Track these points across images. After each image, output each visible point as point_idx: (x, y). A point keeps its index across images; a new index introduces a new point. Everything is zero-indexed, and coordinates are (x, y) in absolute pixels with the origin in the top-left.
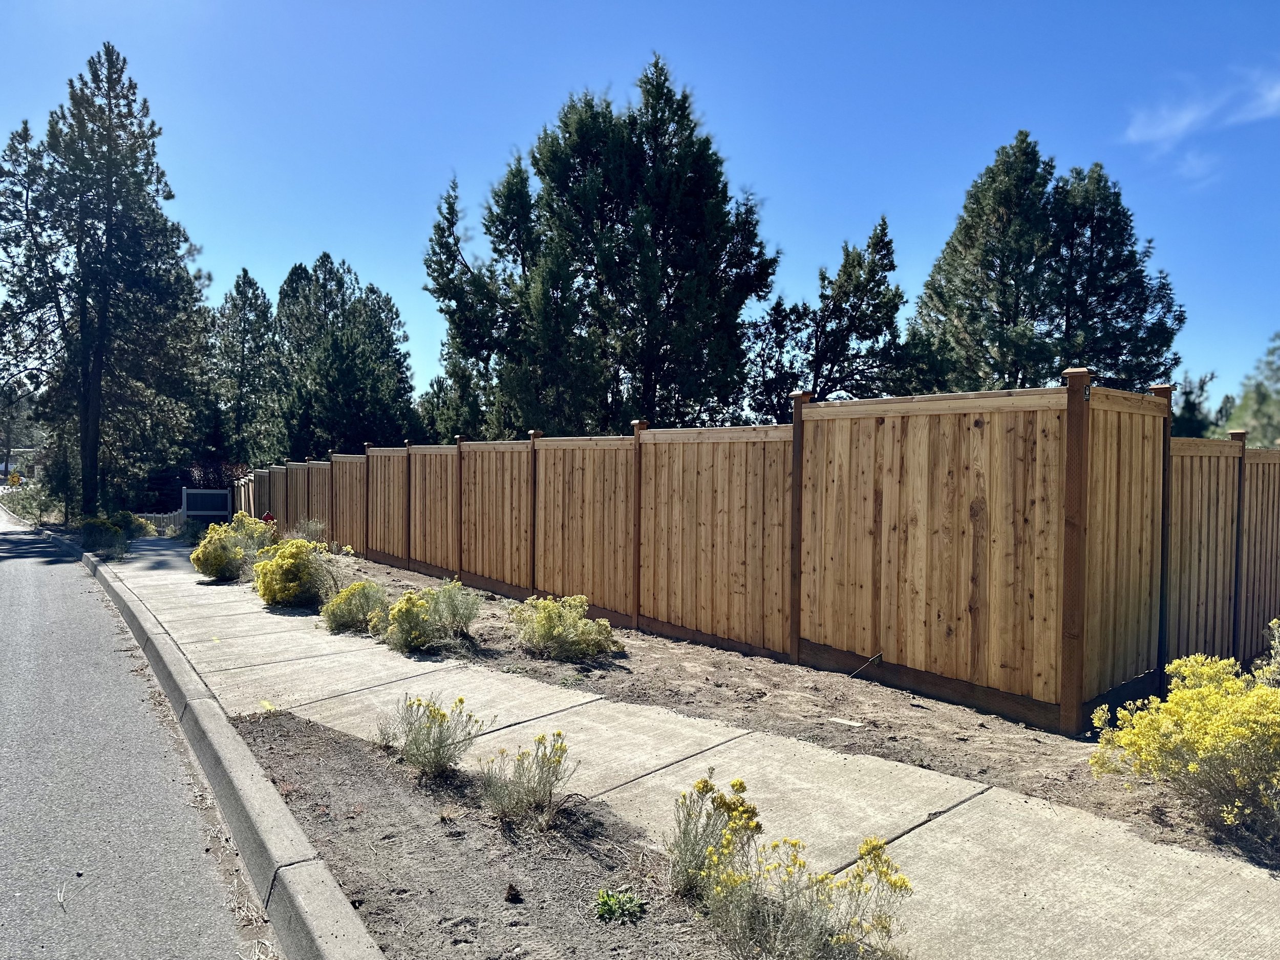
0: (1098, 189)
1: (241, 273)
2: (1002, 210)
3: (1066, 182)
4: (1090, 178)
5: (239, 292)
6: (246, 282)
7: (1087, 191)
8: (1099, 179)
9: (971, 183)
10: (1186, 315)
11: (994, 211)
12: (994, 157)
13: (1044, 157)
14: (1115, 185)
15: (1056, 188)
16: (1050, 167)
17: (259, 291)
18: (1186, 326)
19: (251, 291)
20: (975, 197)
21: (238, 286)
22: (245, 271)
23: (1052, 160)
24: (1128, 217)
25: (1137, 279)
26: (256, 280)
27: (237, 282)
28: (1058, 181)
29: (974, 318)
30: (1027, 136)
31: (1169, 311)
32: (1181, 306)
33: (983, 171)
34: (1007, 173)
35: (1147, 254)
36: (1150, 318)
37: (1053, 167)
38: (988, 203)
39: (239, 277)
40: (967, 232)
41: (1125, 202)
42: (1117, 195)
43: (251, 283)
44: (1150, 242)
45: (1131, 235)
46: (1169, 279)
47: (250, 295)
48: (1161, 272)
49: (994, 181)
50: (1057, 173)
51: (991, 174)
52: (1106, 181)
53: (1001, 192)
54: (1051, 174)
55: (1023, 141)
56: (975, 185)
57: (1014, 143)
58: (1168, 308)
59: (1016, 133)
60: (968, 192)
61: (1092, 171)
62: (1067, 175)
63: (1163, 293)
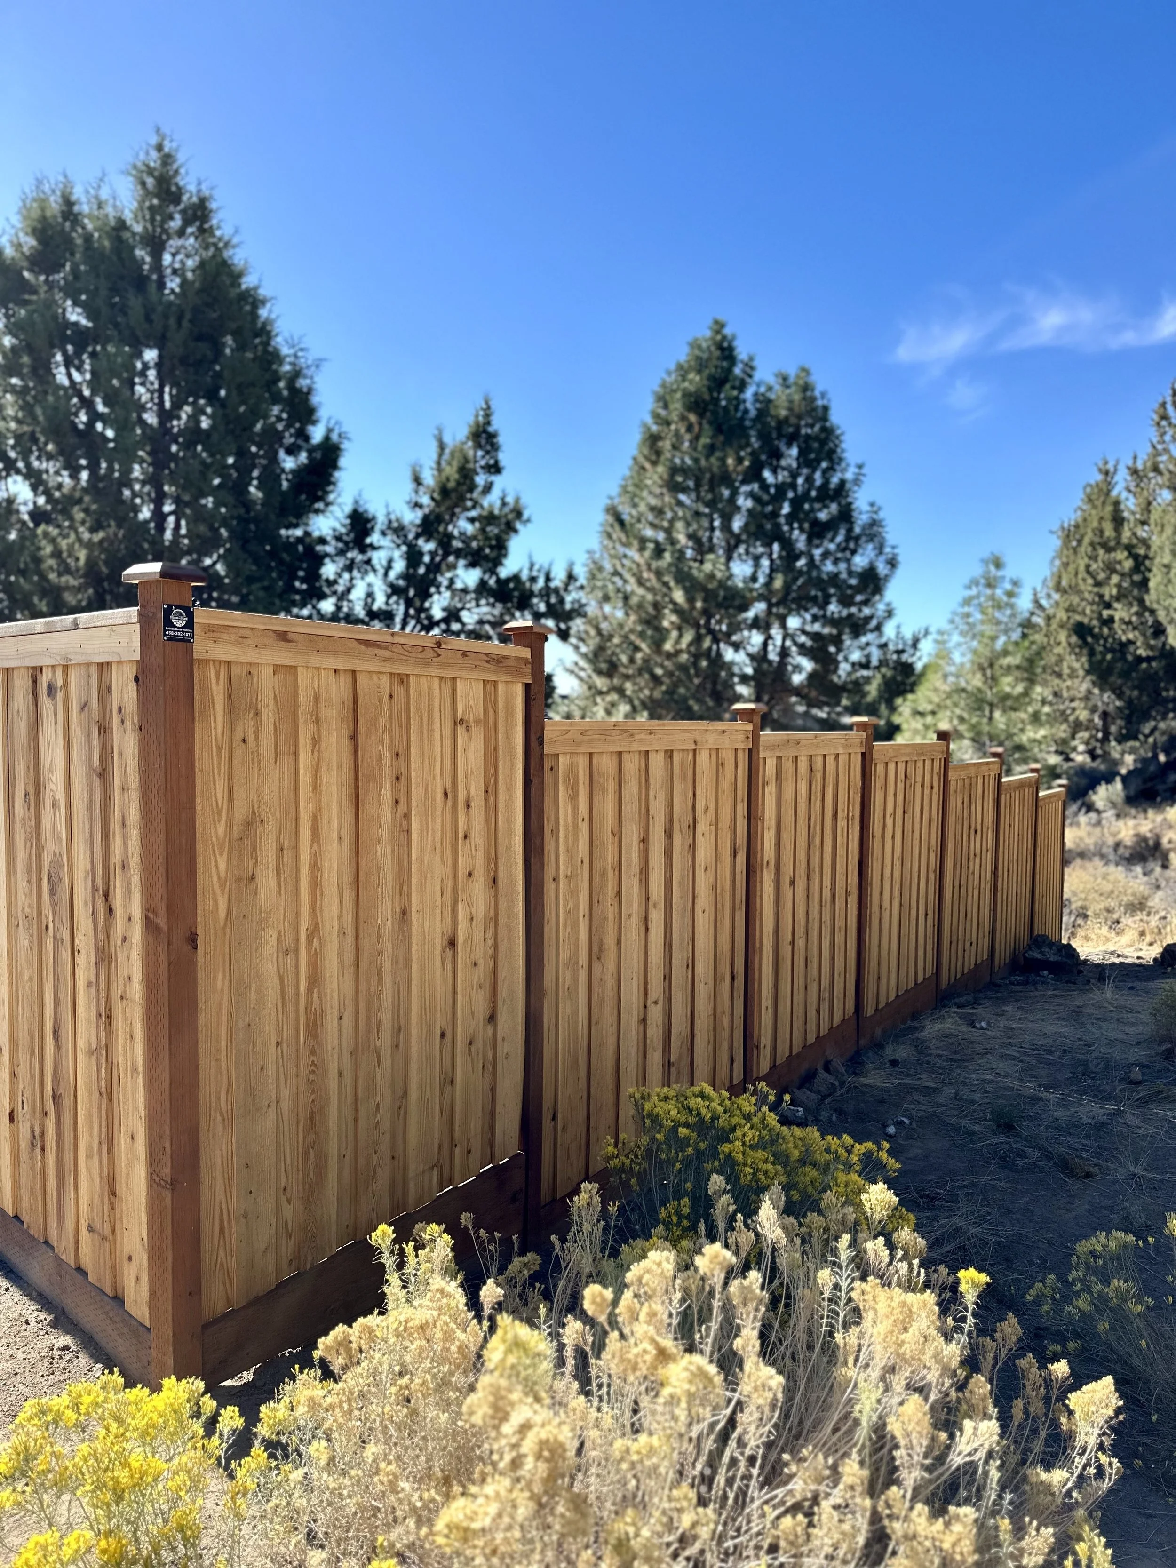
0: (804, 399)
2: (693, 418)
3: (770, 388)
4: (796, 384)
7: (791, 402)
8: (807, 388)
9: (658, 381)
10: (900, 558)
11: (683, 418)
12: (687, 350)
13: (742, 352)
14: (823, 395)
15: (756, 394)
16: (750, 368)
18: (900, 572)
20: (663, 400)
23: (751, 359)
24: (837, 437)
25: (846, 515)
28: (758, 385)
29: (659, 552)
30: (723, 326)
31: (881, 553)
32: (893, 547)
33: (672, 367)
34: (699, 372)
35: (857, 481)
36: (860, 561)
37: (752, 368)
38: (677, 406)
40: (651, 442)
41: (835, 418)
42: (826, 409)
44: (860, 467)
45: (841, 459)
46: (882, 515)
48: (872, 505)
49: (684, 379)
50: (758, 376)
51: (682, 371)
52: (813, 390)
53: (690, 394)
54: (750, 376)
55: (718, 332)
56: (663, 385)
57: (708, 334)
58: (880, 549)
59: (711, 322)
60: (655, 393)
61: (798, 377)
62: (771, 380)
63: (874, 531)
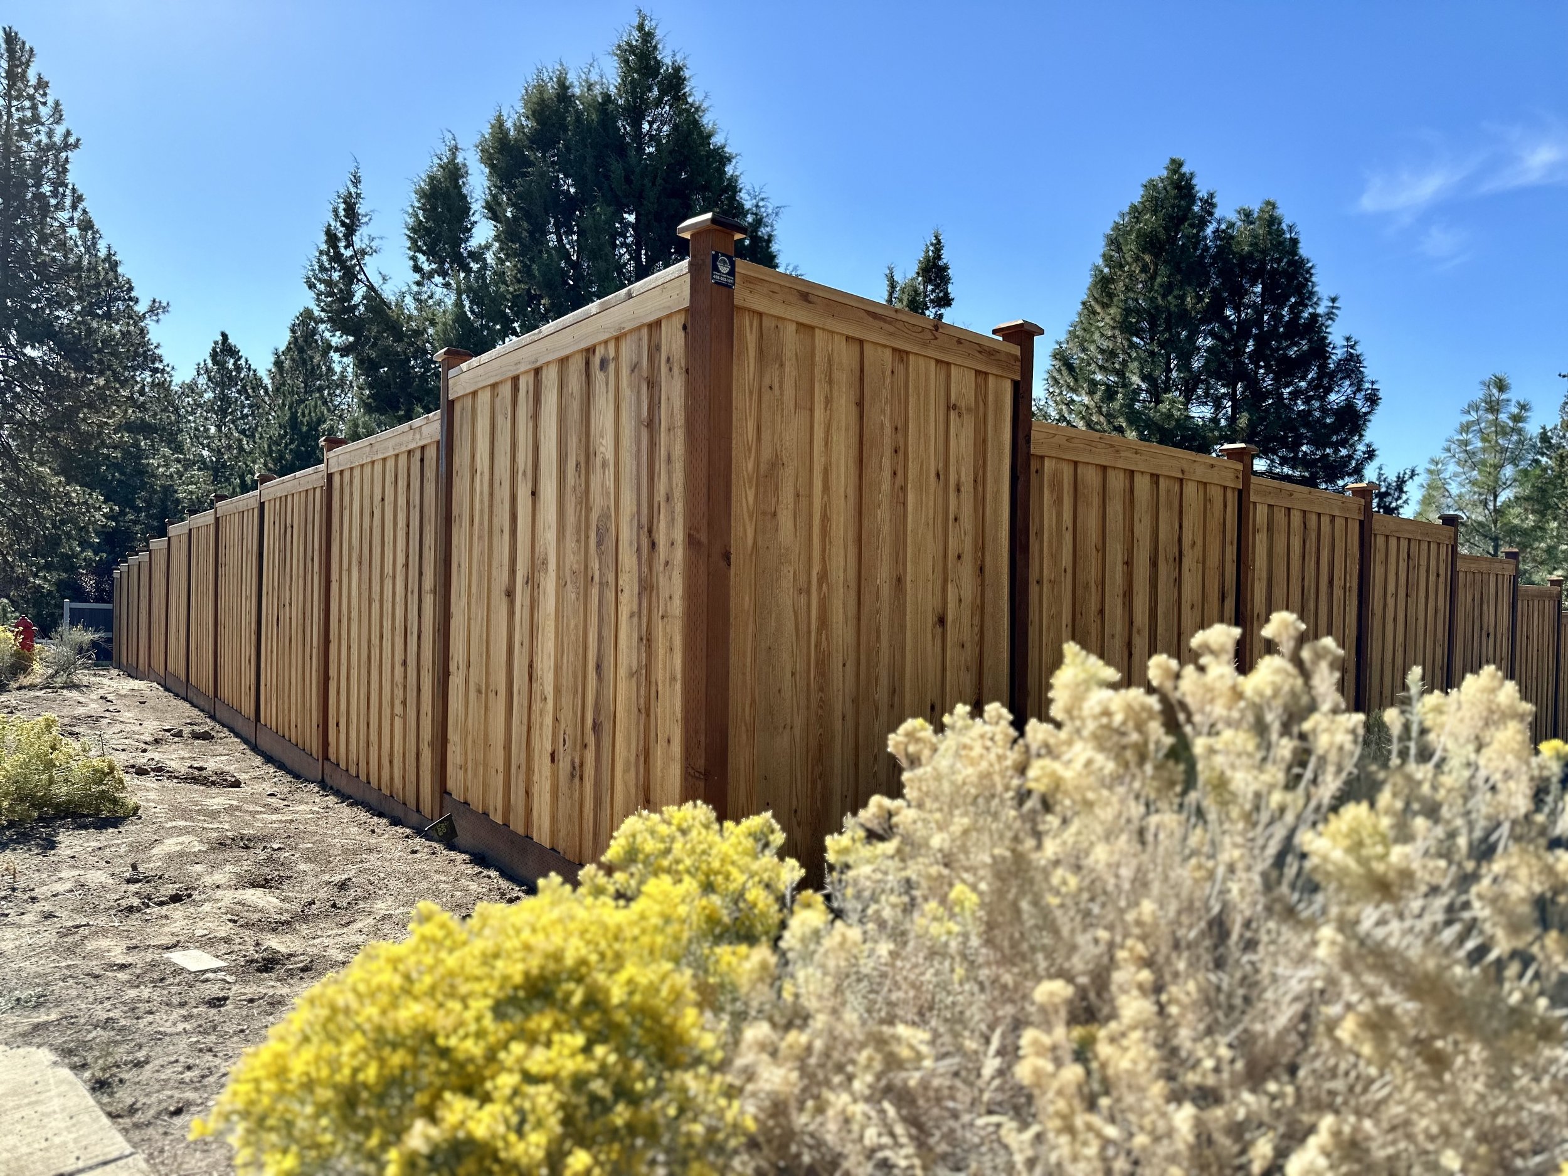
0: (1270, 233)
1: (219, 338)
2: (1147, 258)
3: (1231, 225)
4: (1260, 218)
5: (215, 362)
6: (224, 350)
7: (1256, 237)
8: (1272, 222)
9: (1111, 224)
10: (1381, 394)
11: (1137, 259)
12: (1141, 191)
13: (1202, 190)
14: (1291, 228)
15: (1217, 231)
16: (1209, 204)
17: (242, 362)
18: (1380, 410)
19: (232, 361)
20: (1115, 242)
21: (214, 355)
22: (225, 336)
23: (1212, 196)
24: (1308, 271)
25: (1320, 350)
26: (239, 347)
27: (214, 350)
28: (1219, 223)
29: (1110, 394)
30: (1181, 165)
31: (1359, 390)
32: (1373, 383)
33: (1126, 209)
34: (1155, 212)
35: (1330, 316)
36: (1335, 398)
37: (1213, 205)
38: (1131, 247)
39: (216, 343)
40: (1103, 286)
41: (1304, 251)
42: (1295, 242)
43: (232, 352)
44: (1333, 300)
45: (1312, 294)
46: (1359, 350)
47: (231, 366)
48: (1348, 339)
49: (1138, 221)
50: (1218, 213)
51: (1136, 213)
52: (1280, 224)
53: (1145, 235)
54: (1211, 214)
55: (1175, 172)
56: (1116, 227)
57: (1164, 173)
58: (1358, 385)
59: (1167, 162)
60: (1107, 236)
61: (1262, 211)
62: (1233, 217)
63: (1351, 366)
